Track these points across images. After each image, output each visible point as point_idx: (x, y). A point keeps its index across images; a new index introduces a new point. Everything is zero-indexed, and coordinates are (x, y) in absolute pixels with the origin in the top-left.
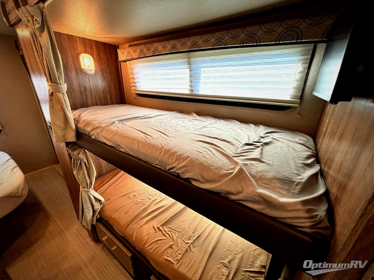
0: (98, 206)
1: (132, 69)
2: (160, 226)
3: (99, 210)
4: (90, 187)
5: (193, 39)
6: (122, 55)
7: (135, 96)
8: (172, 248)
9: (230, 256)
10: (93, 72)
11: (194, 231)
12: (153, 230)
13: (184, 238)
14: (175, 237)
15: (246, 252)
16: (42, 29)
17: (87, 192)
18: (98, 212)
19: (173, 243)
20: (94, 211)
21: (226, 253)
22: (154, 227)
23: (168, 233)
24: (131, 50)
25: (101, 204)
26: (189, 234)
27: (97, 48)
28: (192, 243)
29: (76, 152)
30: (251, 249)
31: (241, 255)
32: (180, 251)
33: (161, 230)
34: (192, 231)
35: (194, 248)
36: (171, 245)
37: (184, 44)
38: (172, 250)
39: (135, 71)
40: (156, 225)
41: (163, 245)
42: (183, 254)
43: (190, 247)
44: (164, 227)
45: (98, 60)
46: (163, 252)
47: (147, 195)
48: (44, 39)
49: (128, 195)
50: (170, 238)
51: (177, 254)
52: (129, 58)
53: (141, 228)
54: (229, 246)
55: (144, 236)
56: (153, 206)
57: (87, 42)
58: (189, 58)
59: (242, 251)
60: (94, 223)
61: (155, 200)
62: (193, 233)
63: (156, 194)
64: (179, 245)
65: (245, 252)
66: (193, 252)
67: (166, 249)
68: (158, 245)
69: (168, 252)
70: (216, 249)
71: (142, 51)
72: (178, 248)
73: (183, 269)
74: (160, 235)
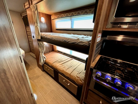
0: (44, 59)
1: (55, 22)
5: (72, 13)
6: (52, 18)
7: (55, 30)
10: (44, 22)
13: (68, 66)
16: (36, 10)
17: (42, 54)
20: (43, 61)
21: (78, 69)
24: (55, 16)
27: (46, 15)
29: (40, 42)
35: (70, 68)
37: (70, 14)
39: (56, 22)
40: (60, 64)
42: (67, 69)
44: (62, 64)
45: (46, 19)
47: (58, 58)
48: (36, 12)
49: (53, 58)
51: (65, 69)
52: (54, 18)
53: (56, 64)
55: (57, 66)
57: (43, 14)
58: (71, 18)
60: (43, 64)
61: (60, 59)
62: (70, 65)
64: (66, 67)
69: (63, 68)
71: (58, 16)
73: (67, 71)
74: (61, 66)
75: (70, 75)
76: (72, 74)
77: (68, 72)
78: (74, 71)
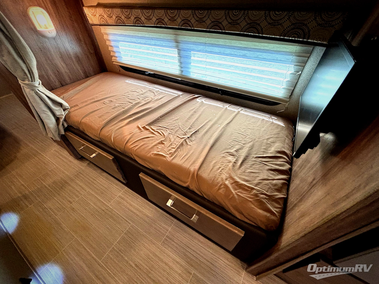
0: (59, 111)
2: (146, 125)
3: (64, 117)
4: (33, 79)
8: (163, 144)
9: (237, 146)
11: (191, 127)
12: (137, 129)
13: (178, 134)
14: (167, 133)
15: (257, 141)
17: (32, 88)
18: (63, 119)
19: (164, 139)
20: (57, 119)
21: (232, 143)
22: (138, 127)
23: (157, 132)
25: (64, 110)
26: (184, 130)
28: (188, 137)
30: (264, 139)
31: (251, 144)
32: (174, 146)
33: (147, 129)
34: (188, 127)
35: (191, 142)
36: (161, 141)
38: (163, 146)
40: (141, 125)
41: (151, 142)
42: (178, 148)
43: (186, 141)
44: (151, 126)
46: (151, 148)
47: (128, 99)
49: (102, 101)
50: (160, 135)
51: (170, 148)
53: (121, 128)
54: (235, 138)
55: (126, 136)
56: (135, 109)
59: (252, 141)
60: (63, 132)
61: (139, 103)
62: (190, 129)
63: (140, 98)
64: (172, 140)
65: (255, 141)
66: (190, 145)
67: (156, 145)
68: (144, 142)
69: (158, 148)
70: (219, 141)
72: (171, 143)
73: (178, 161)
74: (146, 134)
75: (197, 177)
76: (205, 174)
77: (186, 165)
78: (212, 154)
